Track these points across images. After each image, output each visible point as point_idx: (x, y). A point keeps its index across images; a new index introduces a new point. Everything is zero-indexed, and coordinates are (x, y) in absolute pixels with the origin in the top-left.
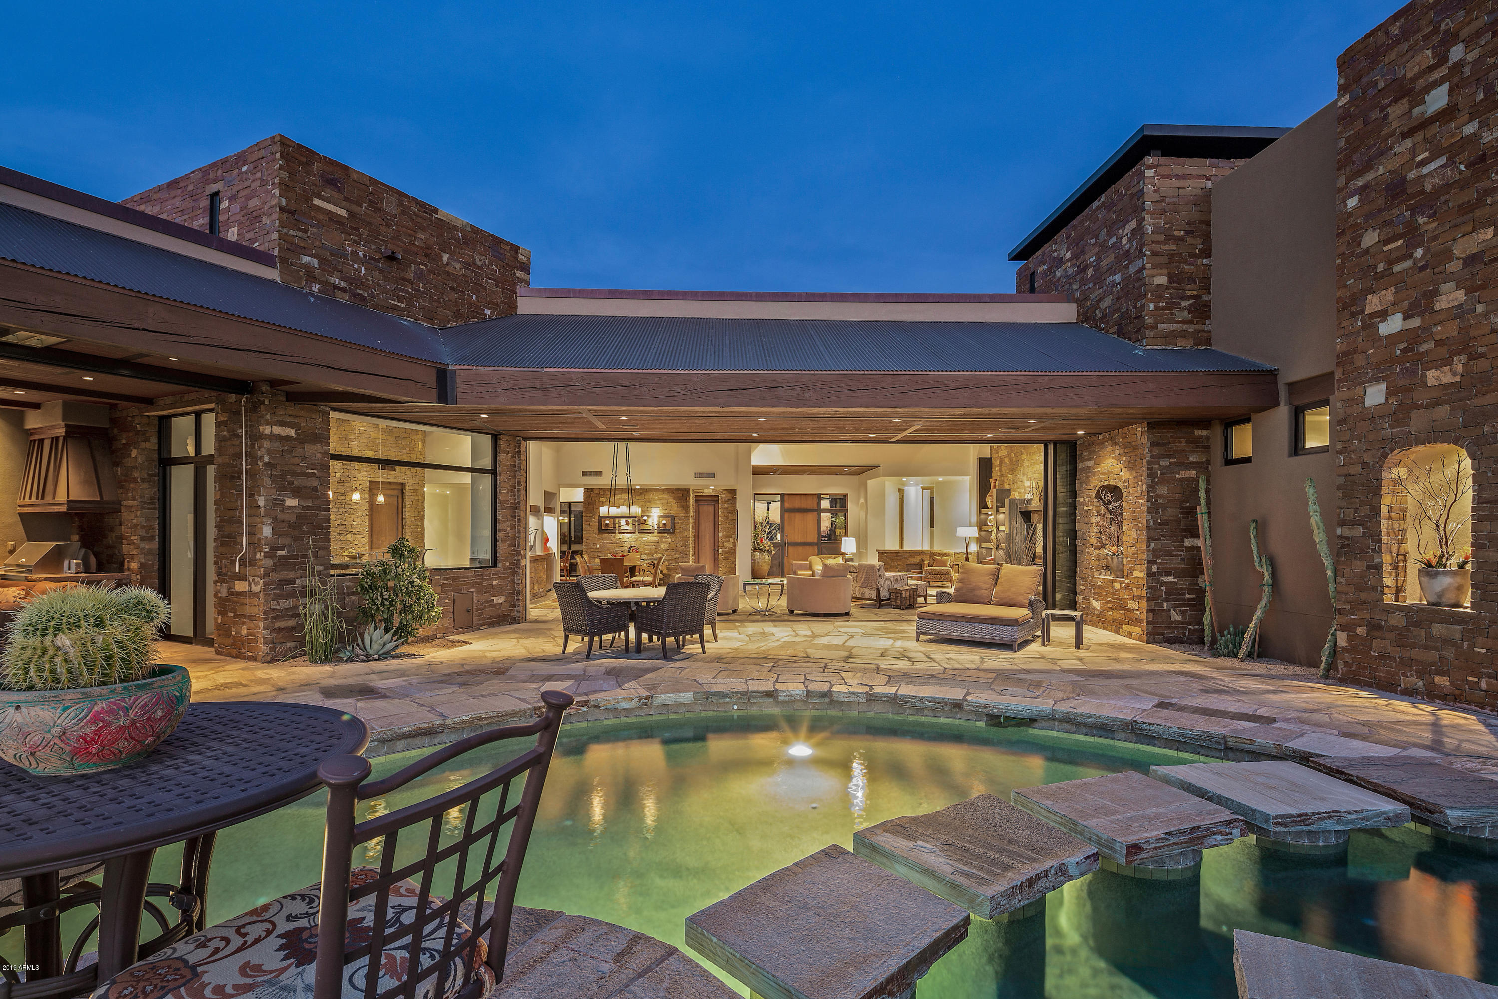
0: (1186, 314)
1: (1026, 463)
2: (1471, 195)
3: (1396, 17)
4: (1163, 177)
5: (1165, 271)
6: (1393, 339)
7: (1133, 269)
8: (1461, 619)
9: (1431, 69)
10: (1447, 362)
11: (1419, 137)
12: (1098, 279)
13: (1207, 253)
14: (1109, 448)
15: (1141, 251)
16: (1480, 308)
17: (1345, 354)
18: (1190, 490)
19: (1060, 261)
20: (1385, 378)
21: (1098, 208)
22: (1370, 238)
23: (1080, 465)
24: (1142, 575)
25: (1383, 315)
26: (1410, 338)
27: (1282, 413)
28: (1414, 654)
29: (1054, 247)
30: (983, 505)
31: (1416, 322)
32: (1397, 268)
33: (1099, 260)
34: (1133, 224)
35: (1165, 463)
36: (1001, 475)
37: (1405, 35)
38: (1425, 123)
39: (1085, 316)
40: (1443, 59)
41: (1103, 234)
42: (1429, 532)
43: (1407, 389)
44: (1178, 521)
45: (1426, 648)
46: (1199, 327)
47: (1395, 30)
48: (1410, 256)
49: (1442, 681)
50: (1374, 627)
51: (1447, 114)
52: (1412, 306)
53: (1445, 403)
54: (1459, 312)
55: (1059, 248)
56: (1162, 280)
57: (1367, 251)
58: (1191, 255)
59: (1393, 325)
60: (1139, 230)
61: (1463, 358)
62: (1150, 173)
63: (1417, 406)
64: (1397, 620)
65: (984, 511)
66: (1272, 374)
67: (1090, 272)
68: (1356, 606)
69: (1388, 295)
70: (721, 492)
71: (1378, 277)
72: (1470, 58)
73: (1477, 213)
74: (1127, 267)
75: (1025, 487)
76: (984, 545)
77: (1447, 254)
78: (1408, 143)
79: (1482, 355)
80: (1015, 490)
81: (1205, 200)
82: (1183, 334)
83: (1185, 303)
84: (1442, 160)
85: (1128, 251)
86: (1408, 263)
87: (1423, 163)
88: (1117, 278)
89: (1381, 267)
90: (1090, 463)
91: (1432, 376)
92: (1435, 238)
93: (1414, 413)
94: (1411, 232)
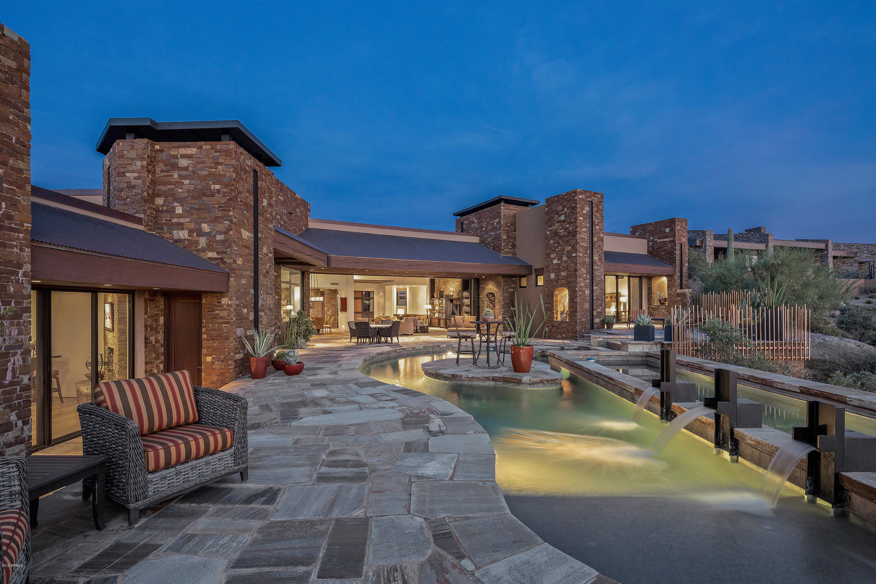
0: (510, 247)
1: (451, 282)
2: (568, 239)
3: (556, 196)
4: (505, 209)
5: (506, 235)
6: (556, 265)
7: (498, 232)
8: (567, 322)
9: (562, 211)
10: (564, 271)
11: (560, 224)
12: (487, 231)
13: (515, 231)
14: (491, 282)
15: (500, 228)
16: (569, 262)
17: (547, 266)
18: (512, 294)
19: (473, 222)
20: (554, 272)
21: (486, 211)
22: (552, 242)
23: (481, 286)
24: (501, 318)
25: (554, 259)
26: (559, 265)
27: (534, 276)
28: (559, 331)
29: (471, 217)
30: (432, 296)
31: (559, 262)
32: (556, 250)
33: (487, 226)
34: (498, 220)
35: (506, 287)
36: (439, 286)
37: (557, 201)
38: (561, 221)
39: (482, 241)
40: (564, 210)
41: (488, 219)
42: (562, 305)
43: (558, 275)
44: (509, 303)
45: (562, 329)
46: (513, 250)
47: (556, 199)
49: (564, 335)
50: (553, 326)
51: (564, 221)
52: (559, 258)
53: (564, 279)
54: (566, 262)
55: (472, 217)
56: (505, 237)
57: (551, 244)
58: (512, 231)
59: (555, 261)
60: (499, 222)
61: (567, 271)
62: (502, 208)
63: (560, 279)
64: (557, 324)
65: (432, 299)
66: (531, 266)
67: (484, 229)
68: (550, 322)
69: (555, 255)
70: (326, 290)
71: (553, 250)
72: (568, 212)
73: (569, 243)
74: (496, 231)
75: (450, 291)
76: (432, 312)
77: (564, 250)
78: (558, 224)
79: (570, 271)
80: (446, 291)
81: (514, 216)
82: (510, 252)
83: (510, 244)
84: (563, 230)
85: (496, 227)
86: (558, 249)
87: (560, 229)
88: (493, 233)
89: (553, 249)
90: (484, 286)
91: (562, 274)
92: (562, 246)
93: (559, 281)
94: (558, 243)
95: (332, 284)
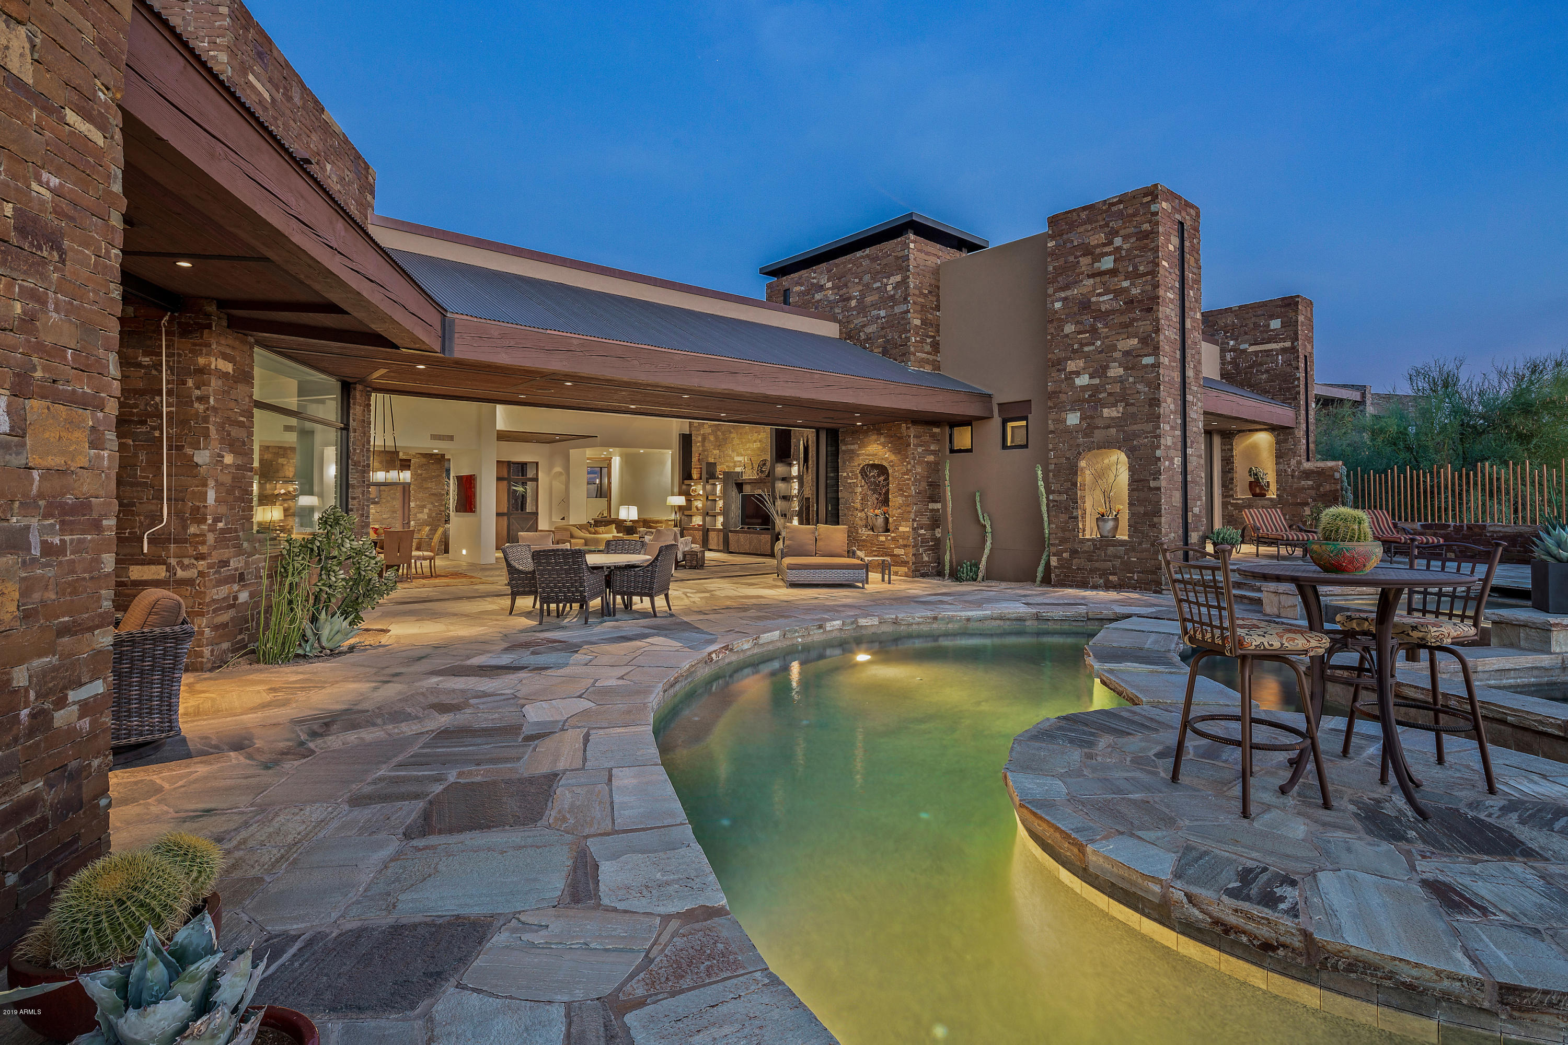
0: (928, 348)
1: (736, 441)
2: (1126, 319)
3: (1084, 209)
4: (919, 251)
5: (919, 316)
6: (1084, 388)
7: (897, 310)
8: (1122, 543)
9: (1104, 245)
10: (1114, 405)
11: (1098, 279)
12: (862, 308)
13: (938, 308)
14: (874, 437)
15: (905, 299)
16: (1131, 379)
17: (1054, 392)
18: (935, 469)
19: (821, 288)
20: (1079, 410)
21: (862, 257)
22: (1069, 328)
23: (843, 448)
24: (907, 529)
25: (1078, 374)
26: (1095, 390)
27: (997, 420)
28: (1097, 565)
29: (813, 275)
31: (1097, 381)
32: (1086, 349)
33: (863, 296)
34: (898, 278)
35: (920, 450)
36: (704, 451)
37: (1089, 221)
38: (1101, 274)
39: (849, 335)
40: (1110, 243)
41: (867, 278)
42: (1098, 495)
43: (1092, 417)
44: (926, 491)
45: (1103, 559)
46: (935, 357)
47: (1083, 215)
48: (1094, 344)
49: (1113, 578)
50: (1072, 551)
51: (1113, 272)
52: (1096, 371)
53: (1113, 427)
54: (1120, 380)
55: (819, 275)
56: (917, 322)
57: (1067, 336)
58: (932, 308)
59: (1083, 380)
60: (904, 281)
61: (1123, 404)
62: (912, 246)
63: (1098, 428)
64: (1084, 546)
66: (990, 396)
67: (853, 303)
68: (1062, 540)
69: (1081, 363)
71: (1074, 351)
72: (1125, 246)
73: (1130, 329)
74: (892, 307)
75: (735, 462)
77: (1114, 348)
78: (1091, 281)
79: (1133, 404)
80: (722, 464)
81: (936, 271)
82: (927, 362)
83: (929, 340)
84: (1111, 296)
85: (893, 296)
86: (1092, 348)
87: (1100, 295)
88: (882, 313)
89: (1076, 346)
90: (856, 447)
91: (1106, 412)
92: (1107, 337)
93: (1096, 431)
94: (1094, 331)
95: (435, 437)
